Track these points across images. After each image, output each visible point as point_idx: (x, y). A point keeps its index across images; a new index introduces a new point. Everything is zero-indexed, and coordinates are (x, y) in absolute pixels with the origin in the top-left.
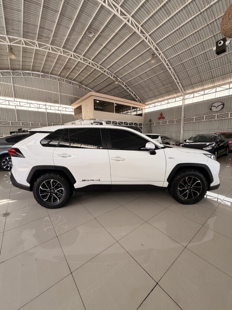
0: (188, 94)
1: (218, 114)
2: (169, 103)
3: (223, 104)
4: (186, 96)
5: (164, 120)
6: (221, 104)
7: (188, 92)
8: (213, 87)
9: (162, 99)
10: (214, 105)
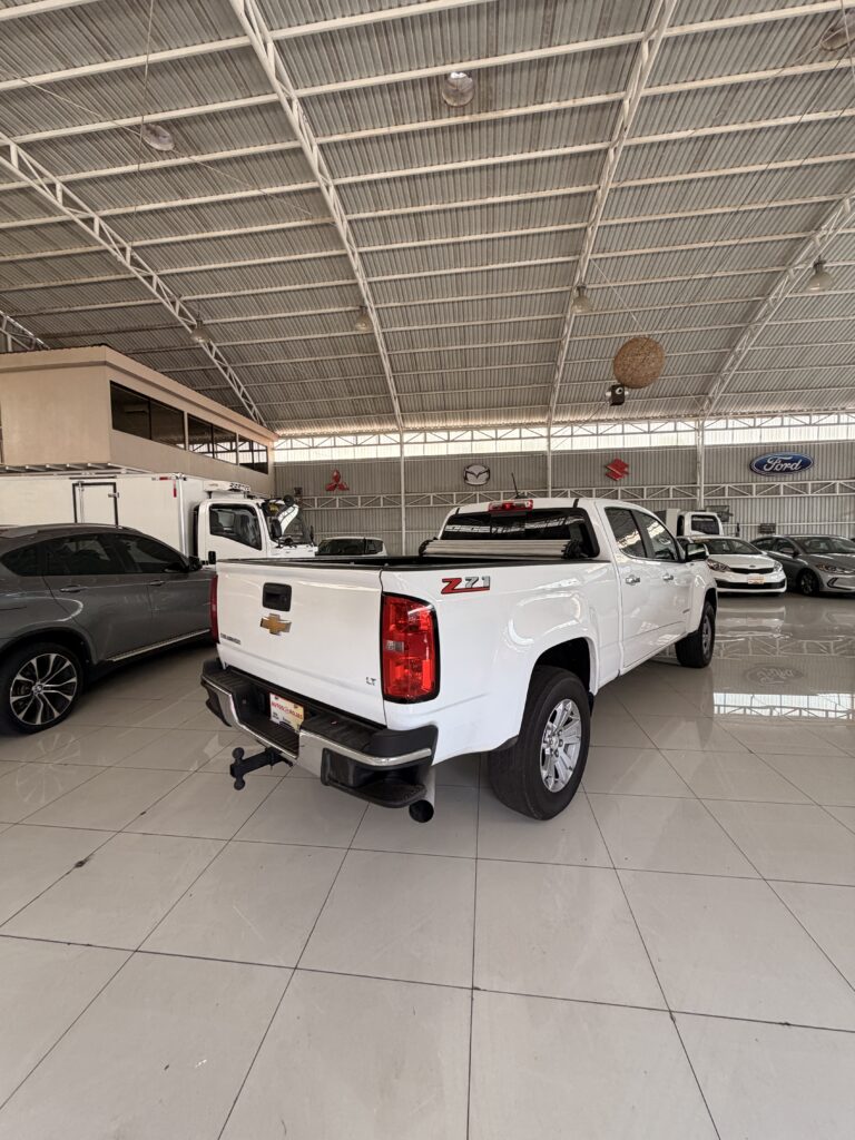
0: (409, 431)
1: (481, 493)
2: (360, 445)
3: (488, 471)
4: (407, 437)
5: (346, 495)
6: (483, 469)
7: (410, 425)
8: (466, 429)
9: (336, 429)
10: (470, 469)
